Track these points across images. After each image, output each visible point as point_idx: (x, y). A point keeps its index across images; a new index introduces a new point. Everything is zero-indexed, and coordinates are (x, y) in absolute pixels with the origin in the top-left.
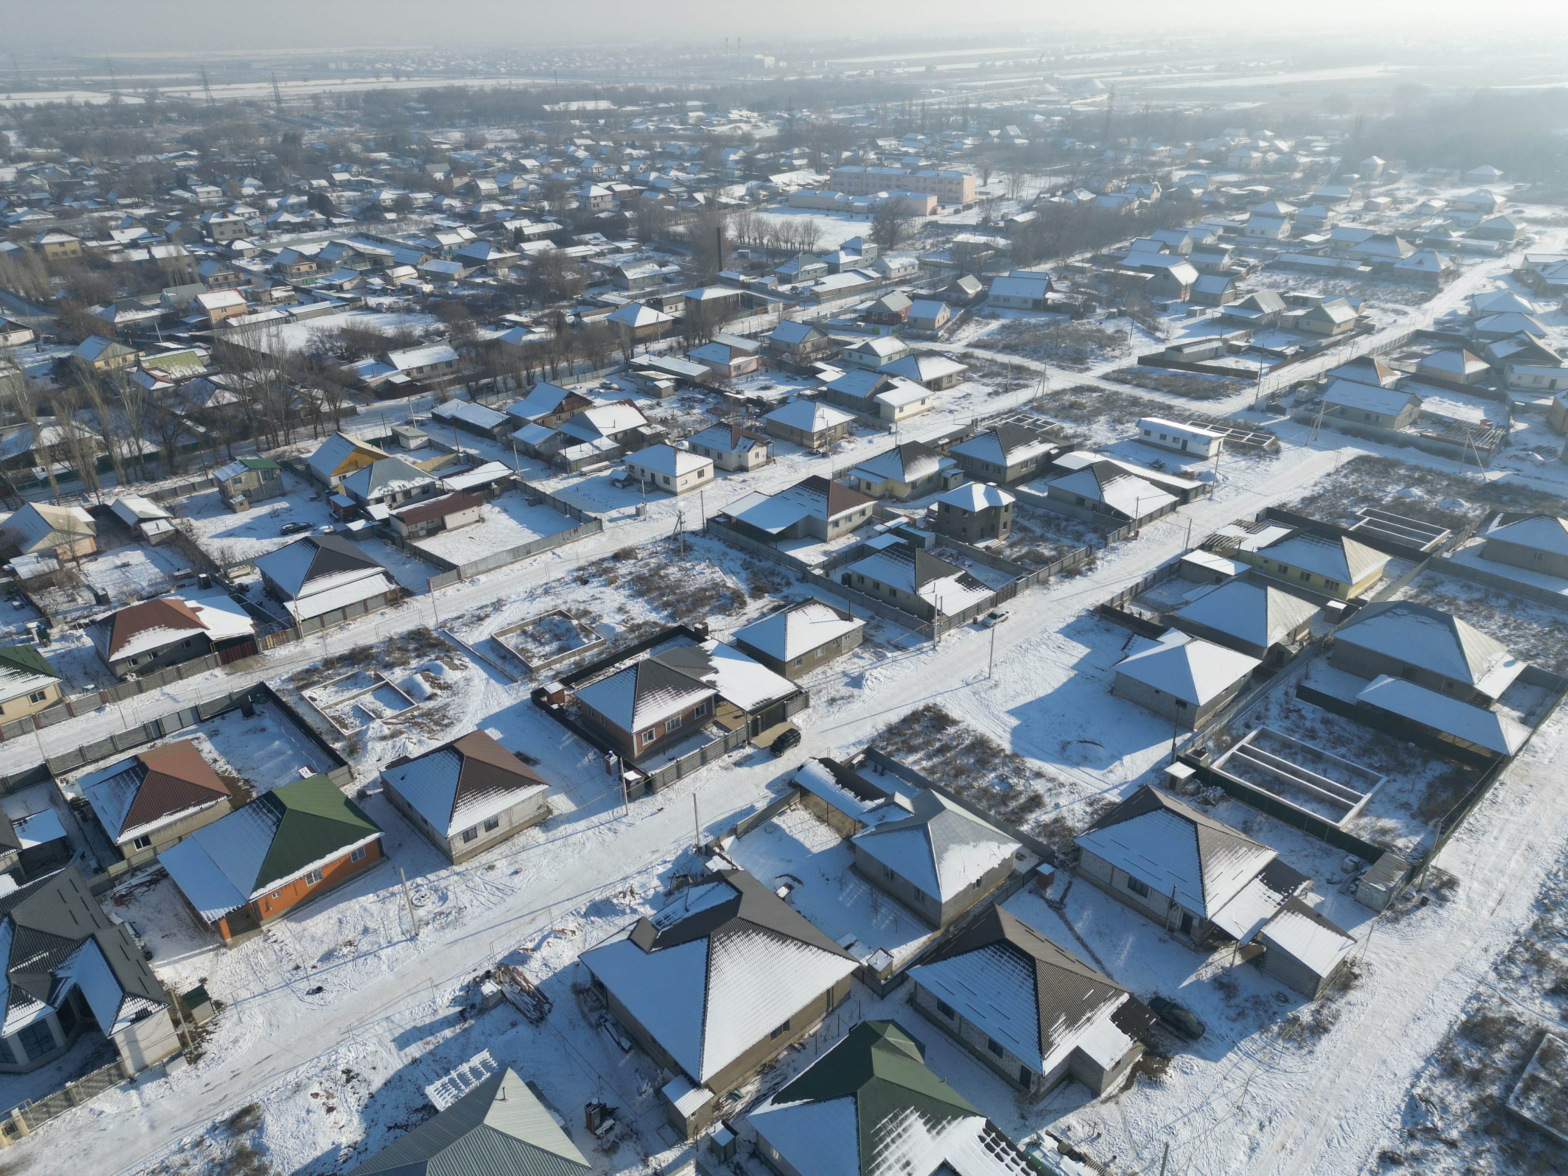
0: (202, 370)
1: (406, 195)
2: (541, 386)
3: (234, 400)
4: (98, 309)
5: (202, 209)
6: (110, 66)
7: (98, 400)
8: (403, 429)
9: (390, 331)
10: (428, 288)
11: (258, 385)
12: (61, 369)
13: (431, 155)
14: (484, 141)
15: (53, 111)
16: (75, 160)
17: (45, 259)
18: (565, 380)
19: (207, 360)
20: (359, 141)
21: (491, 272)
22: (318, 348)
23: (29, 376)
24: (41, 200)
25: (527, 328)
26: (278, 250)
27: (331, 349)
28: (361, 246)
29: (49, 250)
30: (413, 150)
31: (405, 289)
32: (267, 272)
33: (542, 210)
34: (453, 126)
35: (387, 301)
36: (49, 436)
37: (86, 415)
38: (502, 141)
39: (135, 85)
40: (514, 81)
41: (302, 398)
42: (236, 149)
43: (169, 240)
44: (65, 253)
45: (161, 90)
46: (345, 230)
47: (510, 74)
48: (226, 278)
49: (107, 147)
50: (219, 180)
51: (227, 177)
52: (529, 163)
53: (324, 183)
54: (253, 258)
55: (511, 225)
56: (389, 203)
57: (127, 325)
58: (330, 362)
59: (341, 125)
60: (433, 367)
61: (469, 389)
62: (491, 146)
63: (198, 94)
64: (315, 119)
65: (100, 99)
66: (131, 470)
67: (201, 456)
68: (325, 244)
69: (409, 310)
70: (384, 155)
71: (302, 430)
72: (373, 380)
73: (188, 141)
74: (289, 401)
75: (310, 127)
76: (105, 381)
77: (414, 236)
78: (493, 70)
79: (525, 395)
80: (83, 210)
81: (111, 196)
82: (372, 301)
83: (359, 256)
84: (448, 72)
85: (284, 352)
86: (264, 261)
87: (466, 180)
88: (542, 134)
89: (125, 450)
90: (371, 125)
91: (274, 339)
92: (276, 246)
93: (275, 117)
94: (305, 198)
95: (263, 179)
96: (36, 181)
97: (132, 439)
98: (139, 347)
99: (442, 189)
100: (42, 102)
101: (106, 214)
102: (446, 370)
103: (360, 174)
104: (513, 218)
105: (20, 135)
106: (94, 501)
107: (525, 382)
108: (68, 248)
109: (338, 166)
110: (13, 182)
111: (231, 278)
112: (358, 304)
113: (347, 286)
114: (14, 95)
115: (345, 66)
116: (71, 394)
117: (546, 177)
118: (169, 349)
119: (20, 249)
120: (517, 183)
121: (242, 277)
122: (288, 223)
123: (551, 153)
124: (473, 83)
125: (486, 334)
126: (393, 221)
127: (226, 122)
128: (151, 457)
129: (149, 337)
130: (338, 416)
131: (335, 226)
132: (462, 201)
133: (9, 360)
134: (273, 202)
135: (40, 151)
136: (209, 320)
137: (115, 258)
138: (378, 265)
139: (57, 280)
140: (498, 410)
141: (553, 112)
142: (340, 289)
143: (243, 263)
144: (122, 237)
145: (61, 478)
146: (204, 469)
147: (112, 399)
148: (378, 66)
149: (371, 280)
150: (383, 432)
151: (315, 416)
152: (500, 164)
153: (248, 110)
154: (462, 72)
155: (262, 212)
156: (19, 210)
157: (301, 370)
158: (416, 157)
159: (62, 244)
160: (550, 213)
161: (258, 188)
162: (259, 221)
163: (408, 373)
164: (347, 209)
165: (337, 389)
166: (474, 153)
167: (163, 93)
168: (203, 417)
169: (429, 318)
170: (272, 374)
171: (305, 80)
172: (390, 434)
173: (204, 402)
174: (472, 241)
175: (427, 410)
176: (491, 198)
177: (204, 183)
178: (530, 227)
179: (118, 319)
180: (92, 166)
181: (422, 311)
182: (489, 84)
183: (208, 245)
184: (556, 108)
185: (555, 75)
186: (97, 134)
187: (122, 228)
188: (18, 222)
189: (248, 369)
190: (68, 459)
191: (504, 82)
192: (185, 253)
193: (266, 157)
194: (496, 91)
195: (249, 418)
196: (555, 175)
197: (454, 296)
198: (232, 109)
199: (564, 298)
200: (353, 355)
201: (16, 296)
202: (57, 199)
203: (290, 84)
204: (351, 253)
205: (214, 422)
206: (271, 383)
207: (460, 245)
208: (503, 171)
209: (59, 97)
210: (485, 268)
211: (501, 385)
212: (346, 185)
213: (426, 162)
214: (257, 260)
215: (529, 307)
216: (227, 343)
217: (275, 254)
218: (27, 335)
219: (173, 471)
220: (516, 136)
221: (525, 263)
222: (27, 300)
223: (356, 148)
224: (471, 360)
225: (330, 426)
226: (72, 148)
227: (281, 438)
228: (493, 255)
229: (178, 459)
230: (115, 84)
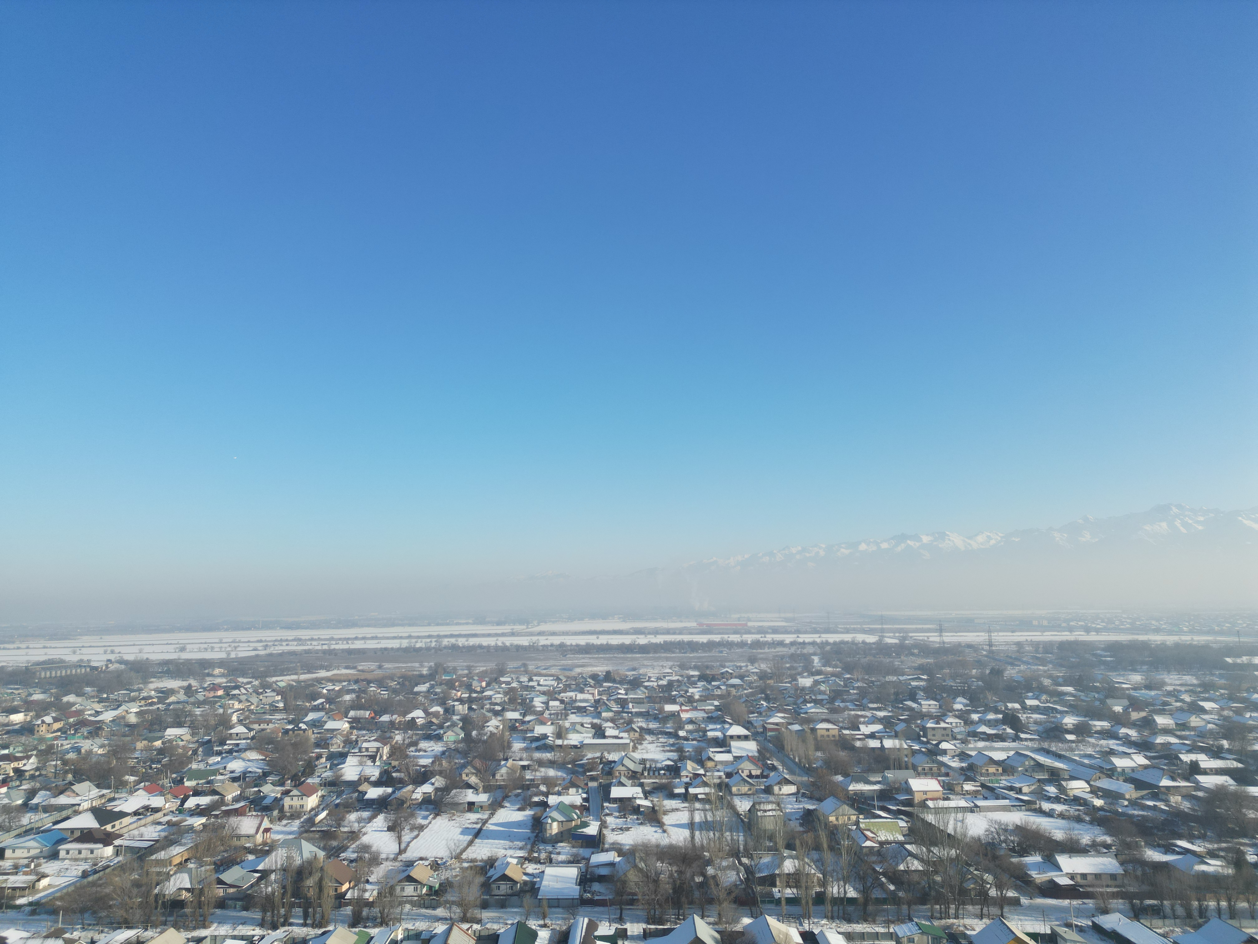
0: (901, 838)
1: (1087, 722)
2: (1214, 922)
3: (921, 868)
4: (839, 778)
5: (923, 716)
6: (882, 620)
7: (825, 846)
8: (1062, 930)
9: (1059, 835)
10: (1098, 803)
11: (941, 860)
12: (808, 817)
13: (1112, 692)
14: (1164, 684)
15: (842, 645)
16: (848, 676)
17: (816, 739)
18: (1245, 922)
19: (906, 831)
20: (1050, 677)
21: (1164, 797)
22: (993, 839)
23: (787, 818)
24: (822, 700)
25: (1200, 858)
26: (973, 753)
27: (1005, 841)
28: (1041, 759)
29: (819, 733)
30: (1096, 687)
31: (1077, 800)
32: (962, 769)
33: (1221, 748)
34: (1134, 670)
35: (1059, 808)
36: (789, 866)
37: (815, 855)
38: (1181, 685)
39: (894, 631)
40: (1196, 638)
41: (975, 879)
42: (954, 677)
43: (896, 736)
44: (828, 736)
45: (911, 635)
46: (1029, 744)
47: (1191, 632)
48: (931, 769)
49: (869, 669)
50: (938, 697)
51: (945, 695)
52: (1207, 705)
53: (1017, 706)
54: (953, 757)
55: (1187, 758)
56: (1070, 726)
57: (856, 793)
58: (1002, 852)
59: (1036, 665)
60: (1097, 876)
61: (1133, 906)
62: (1169, 688)
63: (934, 638)
64: (1016, 659)
65: (871, 639)
66: (836, 908)
67: (887, 910)
68: (1012, 753)
69: (1078, 820)
70: (1070, 689)
71: (970, 908)
72: (1039, 877)
73: (922, 669)
74: (963, 880)
75: (1012, 664)
76: (833, 832)
77: (1090, 756)
78: (1176, 629)
79: (1197, 927)
80: (846, 709)
81: (865, 701)
82: (1046, 806)
83: (1039, 766)
84: (1134, 629)
85: (965, 836)
86: (961, 760)
87: (1143, 714)
88: (1223, 681)
89: (835, 890)
90: (1062, 666)
91: (959, 824)
92: (972, 749)
93: (986, 656)
94: (1001, 716)
95: (971, 699)
96: (823, 687)
97: (842, 883)
98: (860, 811)
99: (1120, 720)
100: (838, 640)
101: (859, 713)
102: (1110, 883)
103: (1047, 702)
104: (1189, 751)
105: (820, 659)
106: (806, 927)
107: (1196, 914)
108: (831, 733)
109: (1030, 694)
110: (810, 687)
111: (935, 770)
112: (1033, 807)
113: (1025, 790)
114: (823, 635)
115: (1045, 623)
116: (809, 837)
117: (1226, 719)
118: (880, 817)
119: (803, 730)
120: (1195, 721)
121: (943, 770)
122: (984, 733)
123: (1231, 698)
124: (1156, 638)
125: (1154, 855)
126: (1072, 741)
127: (950, 658)
128: (852, 901)
129: (869, 805)
130: (1003, 902)
131: (1022, 740)
132: (1139, 732)
133: (778, 805)
134: (975, 717)
135: (829, 669)
136: (912, 799)
137: (858, 744)
138: (1055, 776)
139: (819, 754)
140: (1164, 936)
141: (1235, 665)
142: (1019, 791)
143: (945, 759)
144: (866, 729)
145: (791, 901)
146: (888, 923)
147: (834, 848)
148: (1072, 623)
149: (1047, 788)
150: (1043, 928)
151: (983, 898)
152: (1178, 704)
153: (967, 650)
154: (1146, 630)
155: (966, 723)
156: (809, 705)
157: (977, 854)
158: (1098, 693)
159: (828, 730)
160: (1229, 751)
161: (966, 705)
162: (963, 729)
163: (1072, 877)
164: (1033, 727)
165: (1005, 878)
166: (1153, 693)
167: (911, 637)
168: (895, 877)
169: (1097, 830)
170: (953, 852)
171: (1013, 632)
172: (1049, 932)
173: (897, 864)
174: (1146, 767)
175: (1088, 917)
176: (1166, 731)
177: (927, 699)
178: (1205, 761)
179: (851, 788)
180: (858, 680)
181: (1091, 823)
182: (1171, 640)
183: (923, 743)
184: (1239, 661)
185: (1238, 634)
186: (865, 661)
187: (867, 723)
188: (806, 713)
189: (936, 845)
190: (796, 887)
191: (1186, 638)
192: (906, 747)
193: (975, 684)
194: (1177, 645)
195: (929, 886)
196: (1236, 718)
197: (1123, 814)
198: (956, 649)
199: (1245, 836)
200: (1023, 851)
201: (793, 761)
202: (832, 700)
203: (1001, 634)
204: (1032, 763)
205: (902, 883)
206: (952, 860)
207: (1133, 770)
208: (1181, 709)
209: (847, 637)
210: (1157, 793)
211: (1168, 910)
212: (1035, 709)
213: (1107, 697)
214: (956, 759)
215: (1203, 837)
216: (923, 820)
217: (971, 756)
218: (792, 789)
219: (865, 918)
220: (1195, 682)
221: (1200, 794)
222: (799, 765)
223: (1047, 682)
224: (1136, 877)
225: (995, 910)
226: (848, 668)
227: (952, 911)
228: (1165, 782)
229: (870, 908)
230: (882, 630)
